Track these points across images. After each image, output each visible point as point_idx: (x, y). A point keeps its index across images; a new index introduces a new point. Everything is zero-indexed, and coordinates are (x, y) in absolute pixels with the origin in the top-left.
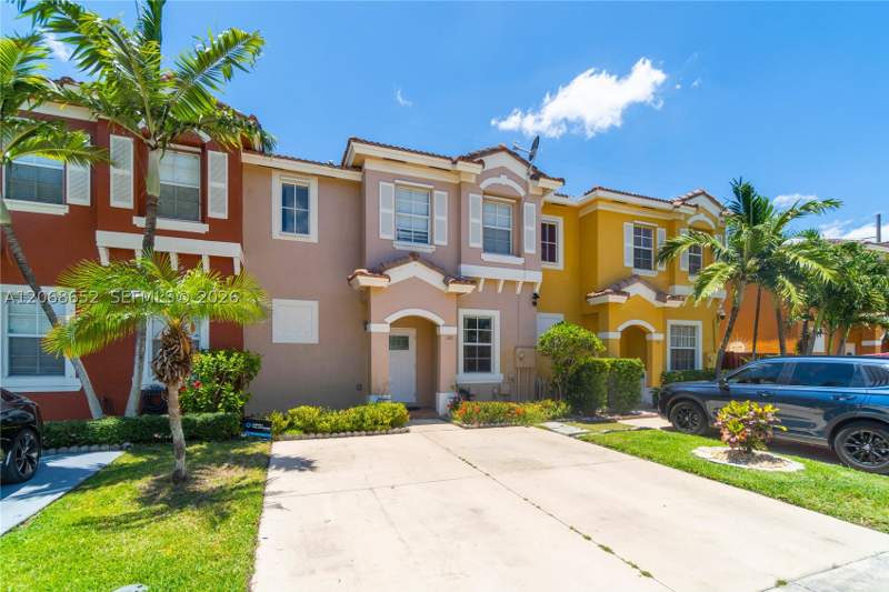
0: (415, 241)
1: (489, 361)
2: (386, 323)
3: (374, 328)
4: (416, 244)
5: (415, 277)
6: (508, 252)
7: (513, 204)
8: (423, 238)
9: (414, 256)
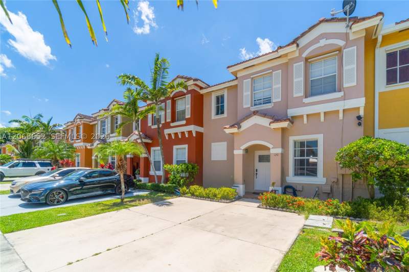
0: (263, 103)
1: (316, 169)
2: (241, 149)
3: (236, 152)
4: (265, 105)
5: (256, 124)
6: (335, 91)
7: (337, 55)
8: (268, 101)
9: (255, 113)
